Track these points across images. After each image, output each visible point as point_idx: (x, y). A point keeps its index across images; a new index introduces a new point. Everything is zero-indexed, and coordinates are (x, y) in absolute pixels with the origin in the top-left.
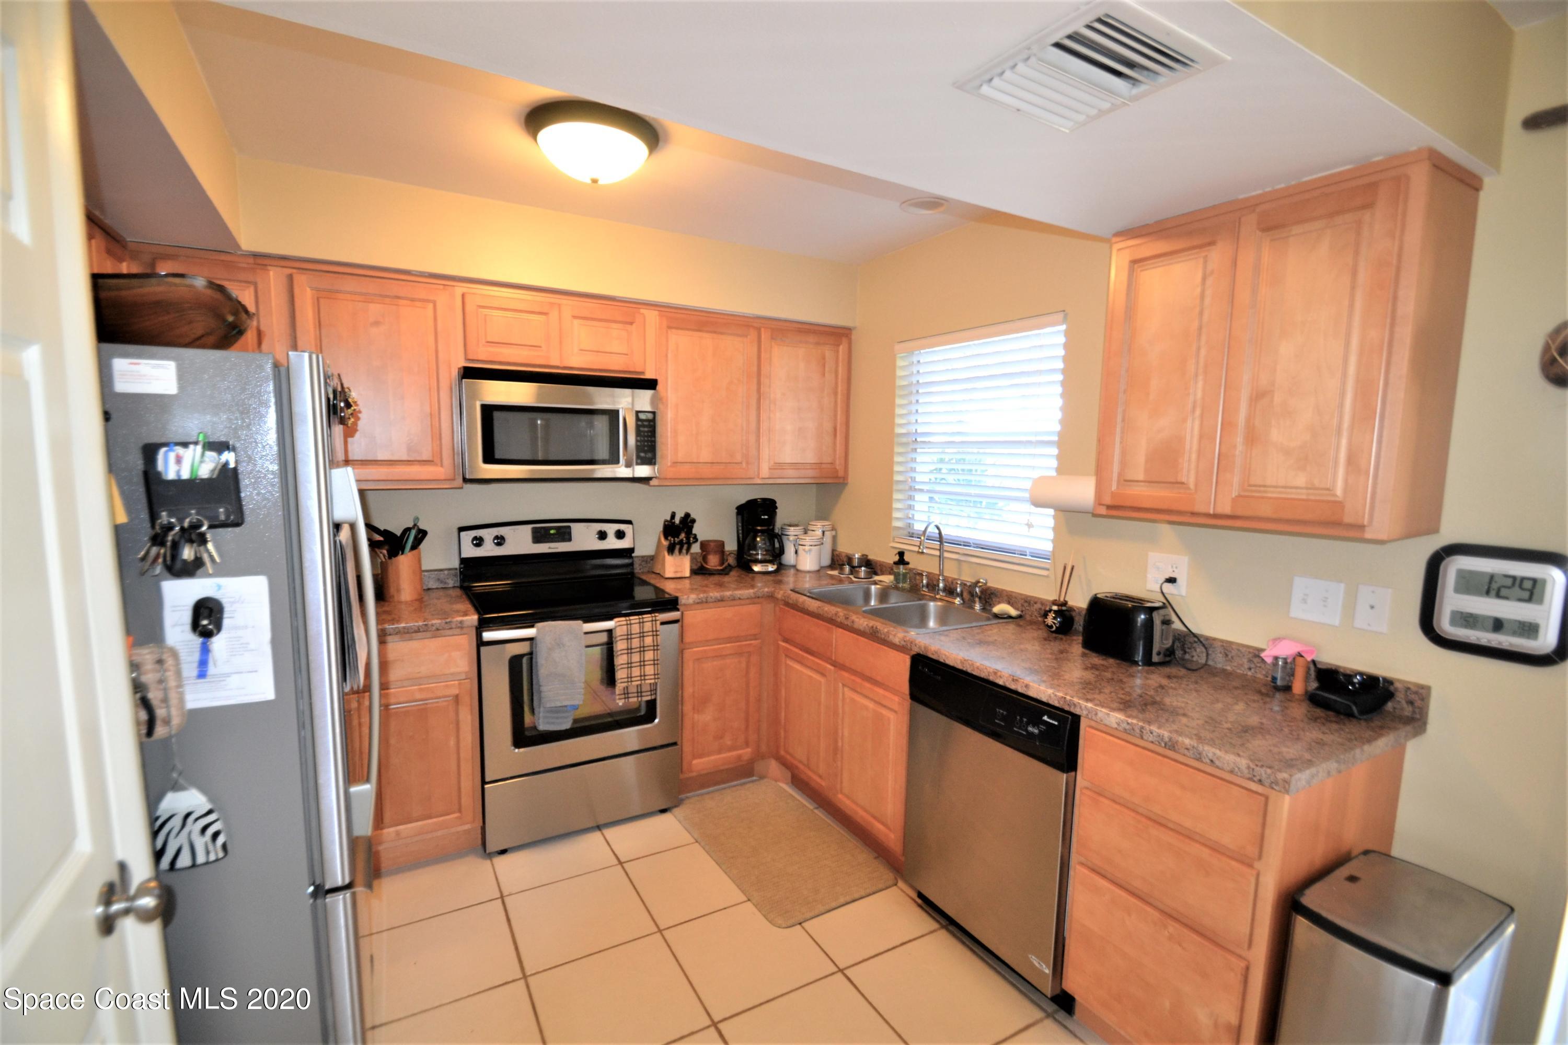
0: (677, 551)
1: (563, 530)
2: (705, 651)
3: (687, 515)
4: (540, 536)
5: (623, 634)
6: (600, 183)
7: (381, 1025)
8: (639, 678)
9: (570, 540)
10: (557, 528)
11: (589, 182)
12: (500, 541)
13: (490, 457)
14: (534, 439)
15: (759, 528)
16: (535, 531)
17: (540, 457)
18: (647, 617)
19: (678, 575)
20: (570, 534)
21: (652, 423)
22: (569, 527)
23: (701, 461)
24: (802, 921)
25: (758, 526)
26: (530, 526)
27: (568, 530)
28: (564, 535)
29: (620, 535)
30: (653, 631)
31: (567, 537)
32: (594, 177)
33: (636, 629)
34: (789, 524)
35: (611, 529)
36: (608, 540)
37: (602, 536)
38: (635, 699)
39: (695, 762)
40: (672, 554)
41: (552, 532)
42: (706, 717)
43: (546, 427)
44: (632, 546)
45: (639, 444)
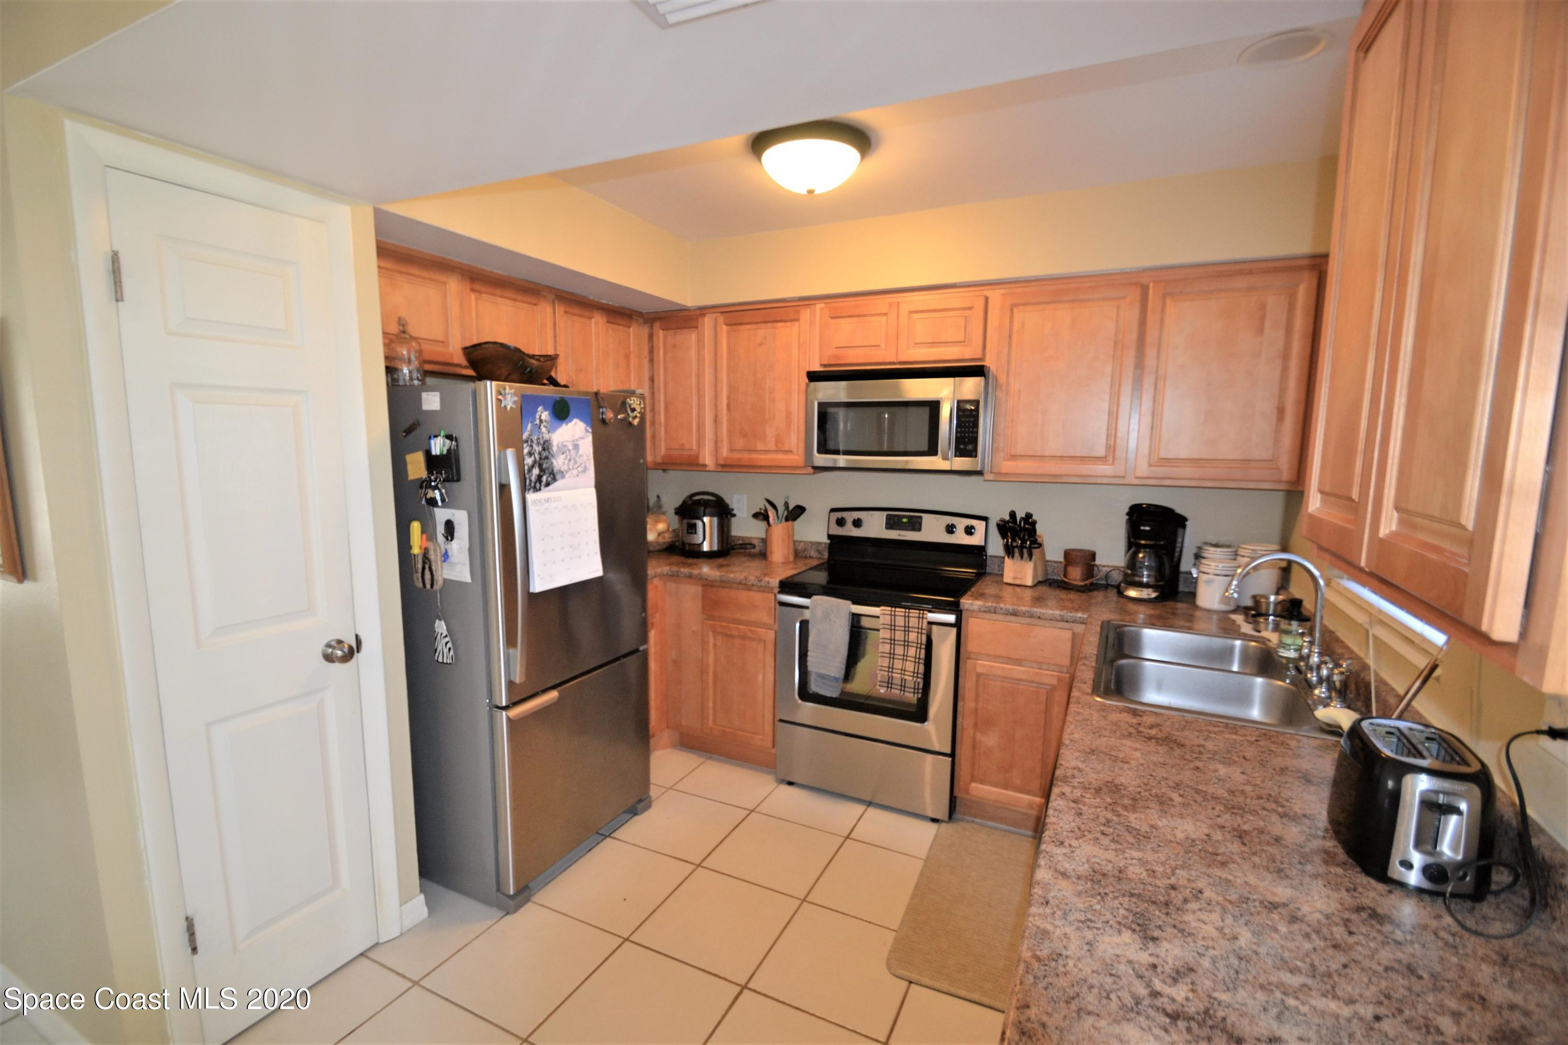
0: (1017, 554)
1: (914, 520)
2: (992, 667)
3: (1029, 516)
4: (893, 523)
5: (886, 623)
6: (816, 193)
7: (618, 840)
8: (900, 671)
9: (920, 530)
10: (910, 518)
11: (805, 192)
12: (857, 523)
13: (824, 448)
14: (880, 431)
15: (1143, 542)
16: (889, 518)
17: (885, 448)
18: (914, 613)
19: (1018, 582)
20: (920, 524)
21: (974, 413)
22: (921, 518)
23: (1047, 454)
24: (913, 981)
25: (1142, 540)
26: (885, 513)
27: (919, 520)
28: (915, 524)
29: (969, 531)
30: (918, 628)
31: (917, 526)
32: (810, 188)
33: (900, 621)
34: (1214, 542)
35: (961, 523)
36: (956, 534)
37: (950, 529)
38: (898, 692)
39: (973, 785)
40: (1013, 557)
41: (905, 520)
42: (990, 740)
43: (892, 421)
44: (983, 544)
45: (959, 435)
